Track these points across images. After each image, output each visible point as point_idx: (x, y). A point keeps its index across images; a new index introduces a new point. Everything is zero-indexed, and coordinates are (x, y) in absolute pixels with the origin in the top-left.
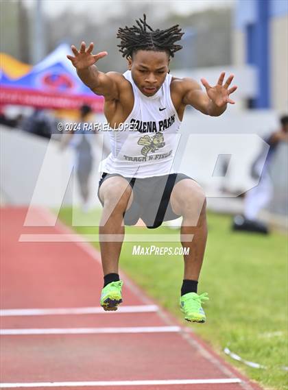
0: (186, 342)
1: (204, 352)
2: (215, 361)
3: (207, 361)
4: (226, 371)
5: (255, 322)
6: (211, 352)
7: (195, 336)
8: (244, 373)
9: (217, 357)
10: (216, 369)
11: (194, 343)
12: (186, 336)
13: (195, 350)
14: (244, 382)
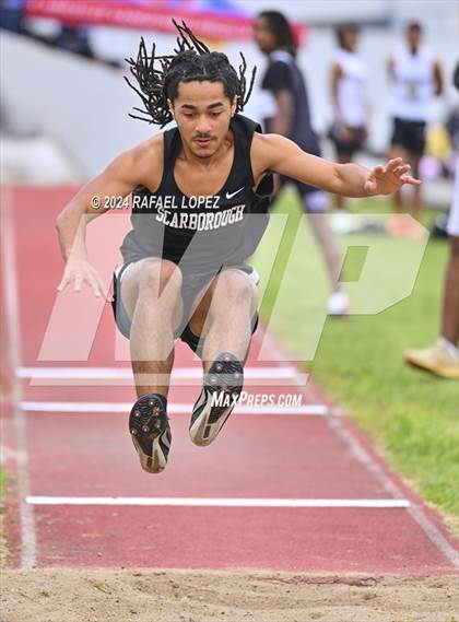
0: (332, 433)
1: (359, 452)
2: (375, 468)
3: (361, 467)
4: (390, 486)
5: (444, 403)
6: (370, 451)
7: (349, 423)
8: (417, 490)
9: (378, 460)
10: (374, 481)
11: (346, 434)
12: (335, 423)
13: (344, 446)
14: (415, 506)
